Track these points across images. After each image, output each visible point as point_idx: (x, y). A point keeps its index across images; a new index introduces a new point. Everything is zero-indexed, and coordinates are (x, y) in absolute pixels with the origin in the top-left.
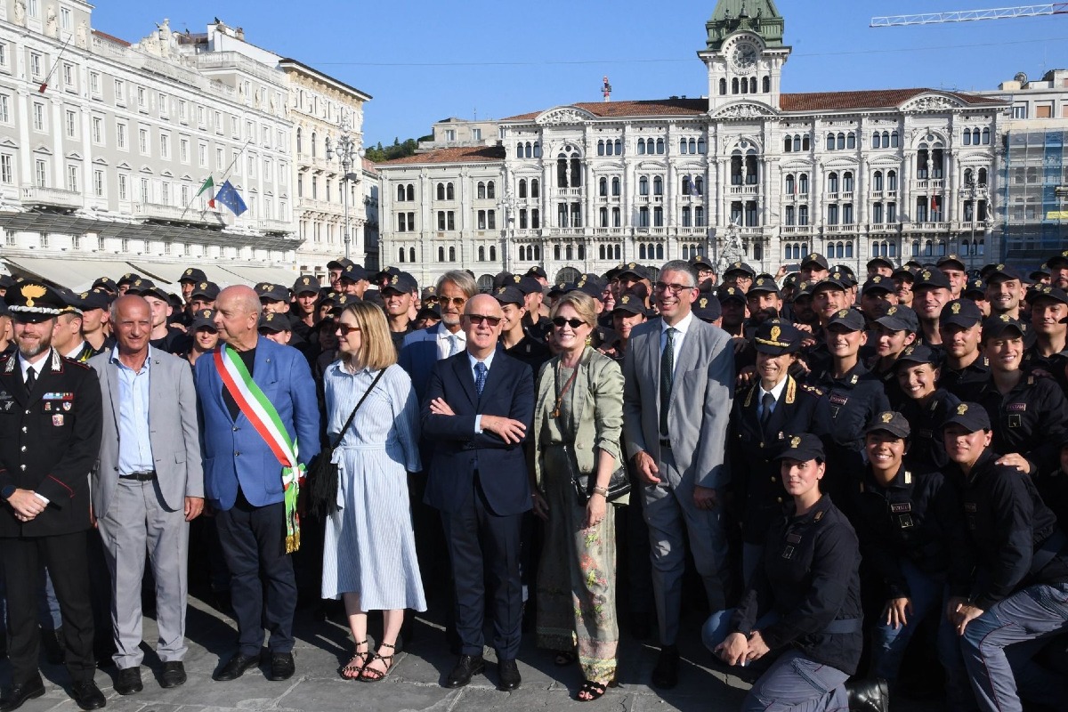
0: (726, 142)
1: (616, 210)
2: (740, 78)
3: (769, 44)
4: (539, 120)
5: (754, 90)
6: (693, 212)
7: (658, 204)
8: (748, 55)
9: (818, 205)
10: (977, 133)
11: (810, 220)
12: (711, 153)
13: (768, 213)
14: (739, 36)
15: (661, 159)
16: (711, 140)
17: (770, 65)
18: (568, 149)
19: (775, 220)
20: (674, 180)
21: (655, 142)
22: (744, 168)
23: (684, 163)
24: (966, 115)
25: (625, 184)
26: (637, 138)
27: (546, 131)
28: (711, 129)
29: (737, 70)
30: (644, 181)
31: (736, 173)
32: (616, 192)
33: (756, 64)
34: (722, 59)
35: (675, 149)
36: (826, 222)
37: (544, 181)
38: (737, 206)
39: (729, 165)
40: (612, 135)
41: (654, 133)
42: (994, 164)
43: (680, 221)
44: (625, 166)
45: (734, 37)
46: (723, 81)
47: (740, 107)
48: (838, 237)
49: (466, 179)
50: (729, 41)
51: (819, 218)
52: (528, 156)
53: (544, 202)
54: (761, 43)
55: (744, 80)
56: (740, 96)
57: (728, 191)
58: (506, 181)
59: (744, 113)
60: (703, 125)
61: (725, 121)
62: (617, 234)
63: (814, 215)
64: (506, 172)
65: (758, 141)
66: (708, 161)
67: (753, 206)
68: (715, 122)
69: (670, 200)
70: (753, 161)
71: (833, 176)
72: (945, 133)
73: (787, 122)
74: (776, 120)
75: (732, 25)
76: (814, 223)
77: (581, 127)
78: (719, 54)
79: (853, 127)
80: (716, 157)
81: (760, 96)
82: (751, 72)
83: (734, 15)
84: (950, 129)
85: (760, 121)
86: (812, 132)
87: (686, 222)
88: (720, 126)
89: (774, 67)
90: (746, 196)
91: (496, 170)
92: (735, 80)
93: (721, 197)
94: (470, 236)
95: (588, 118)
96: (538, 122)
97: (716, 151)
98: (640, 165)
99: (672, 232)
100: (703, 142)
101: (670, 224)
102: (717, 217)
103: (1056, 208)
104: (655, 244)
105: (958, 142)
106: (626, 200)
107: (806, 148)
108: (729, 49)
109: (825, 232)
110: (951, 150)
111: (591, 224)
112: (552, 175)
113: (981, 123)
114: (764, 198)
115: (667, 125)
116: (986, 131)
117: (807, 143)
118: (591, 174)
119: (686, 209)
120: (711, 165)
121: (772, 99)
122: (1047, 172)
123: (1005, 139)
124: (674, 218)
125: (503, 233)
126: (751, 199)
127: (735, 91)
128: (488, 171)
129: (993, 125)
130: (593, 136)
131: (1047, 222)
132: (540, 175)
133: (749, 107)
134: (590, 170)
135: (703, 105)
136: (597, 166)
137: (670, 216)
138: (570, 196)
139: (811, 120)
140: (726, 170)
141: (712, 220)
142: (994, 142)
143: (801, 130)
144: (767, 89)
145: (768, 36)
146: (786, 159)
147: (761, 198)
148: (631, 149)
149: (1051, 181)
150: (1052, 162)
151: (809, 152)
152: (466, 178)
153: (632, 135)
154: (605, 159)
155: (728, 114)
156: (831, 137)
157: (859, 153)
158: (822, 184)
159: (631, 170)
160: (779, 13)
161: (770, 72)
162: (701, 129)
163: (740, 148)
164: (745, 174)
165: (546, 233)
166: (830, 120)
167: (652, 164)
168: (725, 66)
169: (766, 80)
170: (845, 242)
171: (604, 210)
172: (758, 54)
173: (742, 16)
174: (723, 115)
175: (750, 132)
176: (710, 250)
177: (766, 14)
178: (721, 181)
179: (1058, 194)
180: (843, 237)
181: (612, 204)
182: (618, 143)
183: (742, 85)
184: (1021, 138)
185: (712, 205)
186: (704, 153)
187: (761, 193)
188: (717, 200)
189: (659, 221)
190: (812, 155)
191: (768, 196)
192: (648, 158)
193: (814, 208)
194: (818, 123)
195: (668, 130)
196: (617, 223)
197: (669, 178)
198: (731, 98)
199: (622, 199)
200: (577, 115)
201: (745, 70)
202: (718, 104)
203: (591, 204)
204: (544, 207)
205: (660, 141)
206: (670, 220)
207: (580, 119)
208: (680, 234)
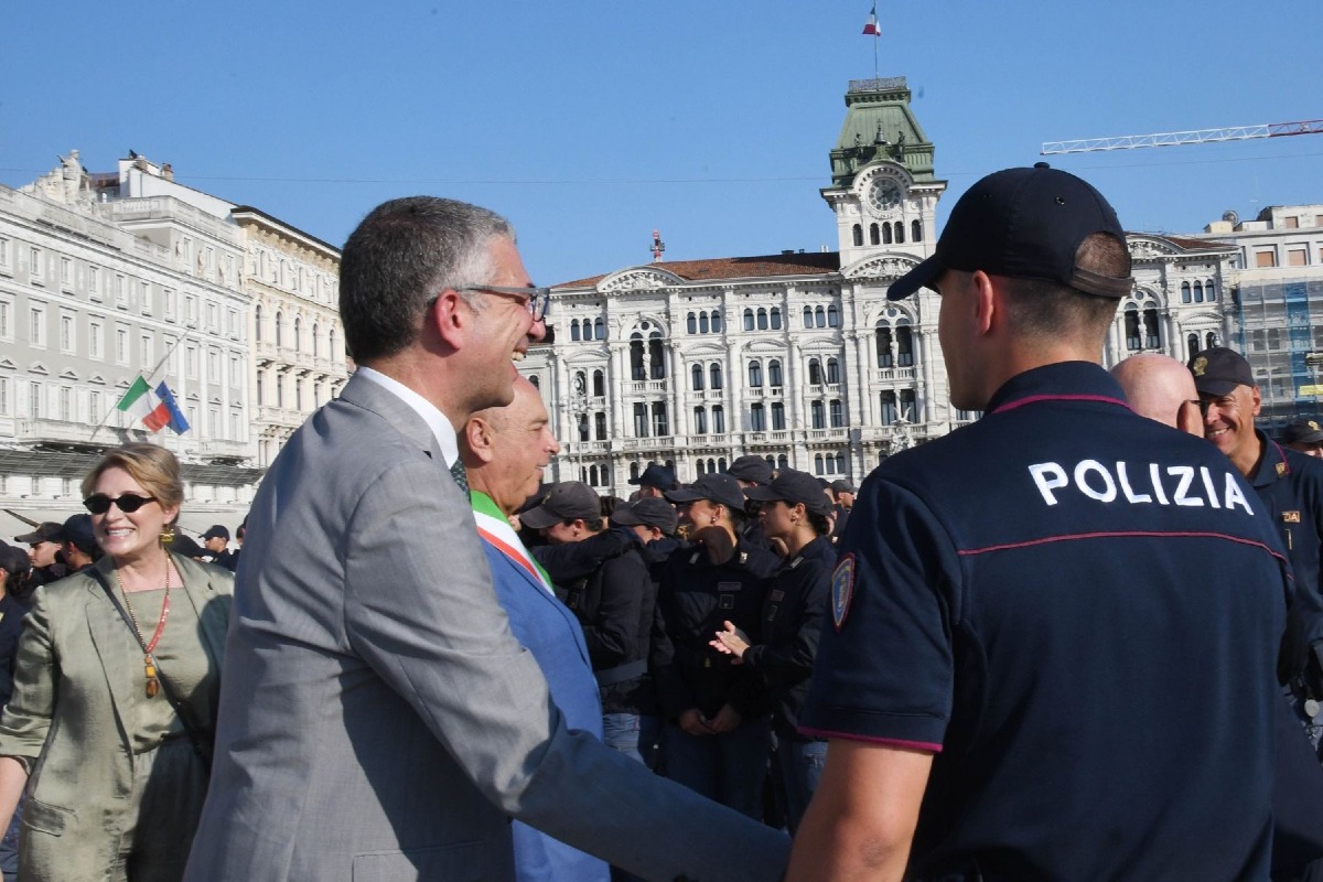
0: (867, 309)
1: (718, 409)
2: (880, 224)
3: (916, 178)
4: (602, 287)
5: (901, 239)
6: (828, 408)
7: (777, 398)
8: (889, 193)
10: (1198, 287)
12: (847, 326)
13: (931, 404)
14: (876, 168)
15: (777, 336)
16: (847, 308)
17: (920, 205)
18: (645, 326)
19: (942, 414)
20: (797, 364)
21: (768, 313)
22: (894, 345)
23: (811, 341)
24: (1183, 263)
25: (729, 373)
26: (743, 309)
27: (612, 303)
28: (845, 292)
29: (877, 213)
30: (755, 367)
31: (884, 351)
32: (717, 384)
33: (902, 205)
34: (854, 199)
35: (796, 322)
37: (612, 373)
38: (888, 397)
39: (873, 341)
40: (706, 305)
41: (768, 302)
42: (1225, 328)
43: (810, 421)
44: (727, 348)
45: (869, 170)
46: (857, 228)
47: (884, 262)
50: (863, 174)
52: (588, 338)
53: (612, 402)
54: (906, 176)
55: (886, 225)
56: (882, 247)
57: (875, 377)
58: (557, 375)
59: (890, 270)
60: (834, 288)
61: (864, 281)
62: (721, 444)
64: (556, 363)
65: (910, 308)
66: (845, 336)
67: (909, 396)
68: (850, 284)
69: (793, 392)
70: (906, 335)
72: (1157, 289)
75: (866, 155)
77: (663, 295)
78: (850, 192)
80: (855, 331)
81: (910, 247)
82: (894, 214)
83: (867, 140)
84: (1164, 283)
87: (819, 421)
88: (857, 288)
89: (925, 208)
90: (900, 383)
91: (542, 359)
92: (874, 227)
93: (865, 385)
95: (672, 283)
96: (600, 290)
97: (854, 323)
98: (748, 345)
99: (799, 438)
100: (835, 310)
101: (795, 426)
102: (861, 413)
103: (1310, 381)
104: (776, 455)
105: (1175, 299)
106: (731, 395)
108: (863, 186)
110: (1167, 309)
111: (682, 429)
112: (623, 364)
113: (1202, 274)
114: (925, 385)
115: (783, 289)
116: (1210, 285)
118: (679, 359)
119: (817, 404)
120: (848, 342)
122: (1294, 334)
123: (1235, 293)
124: (800, 417)
126: (906, 386)
127: (876, 241)
128: (530, 361)
129: (1218, 276)
130: (680, 306)
131: (1300, 399)
132: (605, 363)
133: (895, 262)
134: (677, 355)
135: (831, 261)
136: (687, 348)
137: (794, 414)
138: (650, 392)
140: (870, 349)
141: (855, 419)
142: (1221, 299)
144: (918, 236)
145: (916, 167)
147: (920, 385)
148: (735, 323)
149: (1298, 346)
150: (1296, 322)
153: (735, 305)
154: (699, 339)
155: (869, 273)
159: (736, 352)
160: (927, 138)
161: (921, 214)
162: (831, 292)
163: (886, 316)
164: (895, 352)
165: (617, 447)
167: (765, 344)
168: (860, 208)
169: (916, 225)
171: (699, 410)
172: (903, 193)
173: (878, 142)
174: (860, 274)
176: (855, 459)
177: (910, 140)
178: (864, 362)
179: (1310, 362)
181: (711, 398)
182: (716, 316)
183: (888, 233)
184: (1256, 292)
185: (854, 397)
186: (838, 326)
187: (920, 377)
188: (860, 390)
189: (779, 422)
191: (930, 381)
192: (759, 334)
195: (785, 296)
196: (719, 428)
197: (791, 363)
198: (870, 251)
199: (725, 394)
200: (656, 278)
201: (886, 213)
202: (853, 259)
203: (681, 402)
204: (612, 409)
205: (775, 312)
206: (795, 421)
207: (660, 284)
208: (811, 440)
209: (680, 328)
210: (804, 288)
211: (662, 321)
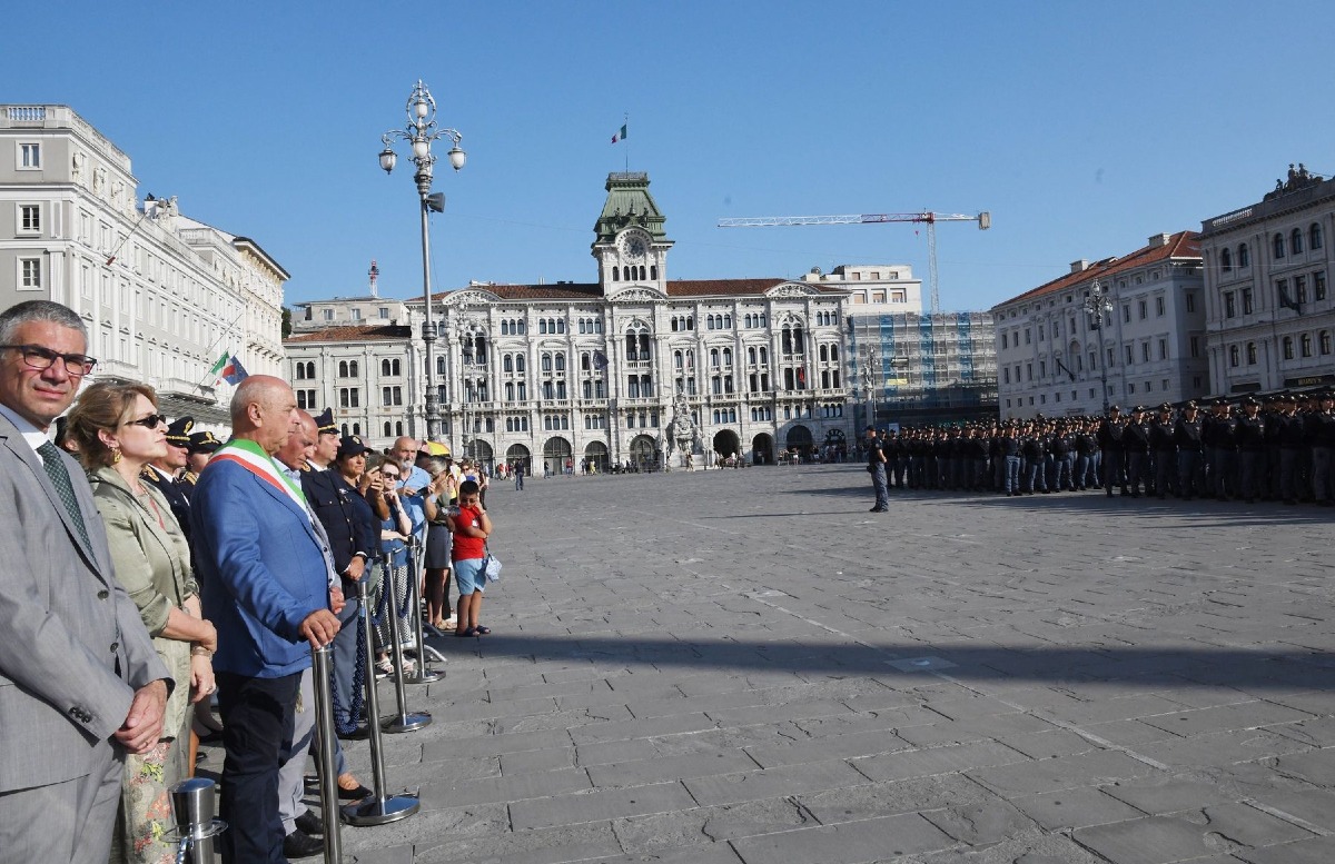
0: (621, 323)
1: (521, 384)
2: (630, 267)
3: (655, 238)
4: (446, 301)
5: (643, 278)
6: (594, 385)
7: (561, 378)
8: (636, 248)
9: (704, 377)
10: (827, 316)
11: (697, 390)
12: (608, 333)
13: (662, 385)
14: (629, 231)
15: (562, 337)
16: (608, 322)
17: (656, 256)
18: (473, 328)
19: (668, 392)
20: (575, 357)
21: (556, 322)
22: (638, 345)
23: (584, 341)
24: (818, 301)
25: (530, 361)
28: (607, 311)
29: (628, 259)
30: (546, 357)
31: (631, 349)
32: (521, 368)
33: (645, 255)
34: (614, 250)
35: (575, 329)
36: (711, 392)
37: (450, 359)
38: (633, 379)
39: (624, 343)
40: (516, 316)
41: (555, 315)
42: (843, 342)
43: (582, 394)
44: (529, 344)
45: (625, 232)
46: (615, 269)
47: (634, 292)
48: (723, 405)
49: (371, 359)
50: (622, 234)
51: (705, 389)
53: (451, 378)
54: (649, 237)
55: (634, 268)
56: (631, 283)
57: (625, 366)
58: (413, 359)
59: (637, 297)
60: (599, 308)
61: (621, 305)
62: (524, 408)
63: (701, 386)
64: (412, 351)
65: (649, 322)
66: (607, 339)
67: (647, 379)
68: (611, 305)
69: (572, 375)
70: (645, 339)
71: (714, 352)
72: (803, 316)
73: (673, 305)
74: (664, 303)
75: (622, 221)
76: (701, 393)
77: (486, 308)
78: (613, 245)
79: (729, 310)
80: (613, 336)
81: (649, 283)
82: (639, 262)
83: (624, 212)
84: (807, 312)
85: (651, 305)
86: (695, 314)
87: (588, 394)
88: (615, 309)
89: (660, 258)
90: (641, 372)
91: (402, 349)
92: (626, 268)
93: (619, 372)
94: (376, 412)
95: (493, 300)
96: (444, 303)
97: (613, 331)
98: (542, 343)
99: (576, 405)
100: (600, 322)
101: (573, 397)
102: (616, 389)
103: (894, 377)
104: (560, 416)
105: (814, 322)
106: (531, 376)
107: (690, 328)
108: (620, 243)
109: (713, 401)
110: (808, 329)
111: (498, 398)
112: (457, 350)
113: (830, 308)
114: (657, 372)
115: (566, 307)
116: (834, 315)
117: (691, 324)
118: (496, 351)
119: (587, 383)
120: (608, 343)
121: (660, 285)
122: (885, 347)
123: (850, 320)
124: (576, 391)
125: (411, 409)
126: (645, 373)
127: (627, 278)
128: (393, 350)
129: (839, 310)
130: (497, 316)
131: (886, 387)
132: (446, 352)
133: (641, 293)
134: (495, 348)
135: (597, 290)
136: (502, 344)
137: (572, 389)
138: (476, 375)
139: (693, 305)
140: (623, 347)
141: (612, 393)
142: (841, 324)
143: (686, 313)
144: (654, 277)
145: (654, 232)
146: (674, 337)
147: (655, 372)
148: (534, 329)
149: (887, 355)
150: (885, 340)
151: (693, 331)
152: (370, 357)
153: (534, 316)
154: (510, 338)
155: (623, 298)
156: (711, 318)
157: (735, 332)
158: (706, 358)
159: (534, 348)
160: (661, 212)
161: (657, 262)
162: (597, 311)
163: (633, 327)
165: (455, 408)
166: (709, 304)
167: (553, 343)
168: (618, 256)
169: (653, 269)
170: (728, 409)
171: (509, 385)
172: (646, 247)
173: (631, 214)
174: (618, 299)
175: (643, 314)
176: (612, 419)
177: (651, 214)
178: (619, 357)
179: (893, 365)
180: (727, 405)
181: (517, 378)
182: (520, 322)
183: (632, 273)
184: (864, 320)
185: (611, 379)
186: (602, 331)
187: (655, 368)
188: (616, 375)
189: (562, 394)
190: (696, 333)
191: (661, 370)
192: (549, 336)
193: (700, 380)
194: (699, 306)
195: (567, 312)
196: (522, 397)
197: (571, 355)
198: (623, 285)
199: (527, 375)
200: (482, 297)
201: (634, 261)
202: (612, 289)
203: (497, 379)
204: (451, 383)
205: (560, 322)
206: (573, 393)
207: (486, 301)
208: (584, 406)
209: (497, 331)
210: (580, 307)
211: (486, 326)
